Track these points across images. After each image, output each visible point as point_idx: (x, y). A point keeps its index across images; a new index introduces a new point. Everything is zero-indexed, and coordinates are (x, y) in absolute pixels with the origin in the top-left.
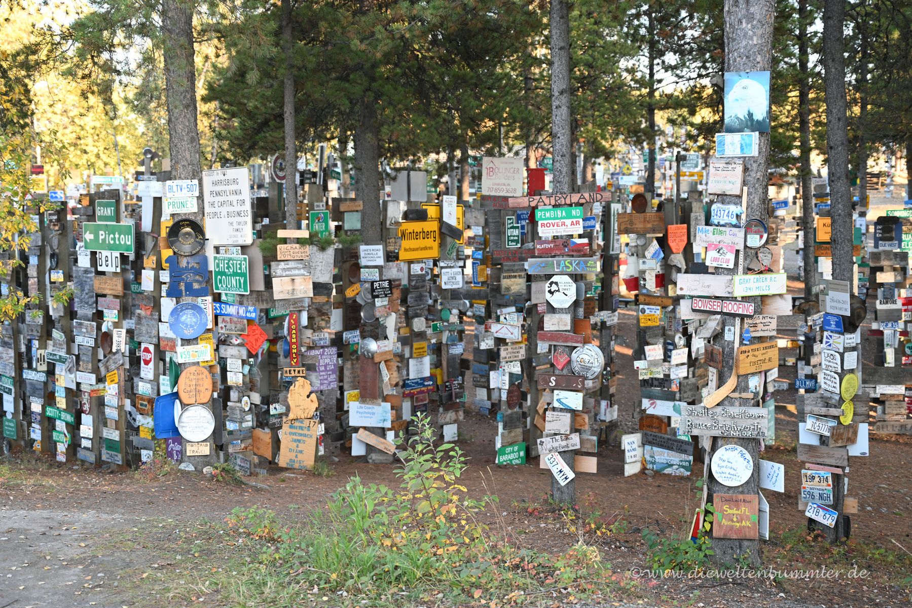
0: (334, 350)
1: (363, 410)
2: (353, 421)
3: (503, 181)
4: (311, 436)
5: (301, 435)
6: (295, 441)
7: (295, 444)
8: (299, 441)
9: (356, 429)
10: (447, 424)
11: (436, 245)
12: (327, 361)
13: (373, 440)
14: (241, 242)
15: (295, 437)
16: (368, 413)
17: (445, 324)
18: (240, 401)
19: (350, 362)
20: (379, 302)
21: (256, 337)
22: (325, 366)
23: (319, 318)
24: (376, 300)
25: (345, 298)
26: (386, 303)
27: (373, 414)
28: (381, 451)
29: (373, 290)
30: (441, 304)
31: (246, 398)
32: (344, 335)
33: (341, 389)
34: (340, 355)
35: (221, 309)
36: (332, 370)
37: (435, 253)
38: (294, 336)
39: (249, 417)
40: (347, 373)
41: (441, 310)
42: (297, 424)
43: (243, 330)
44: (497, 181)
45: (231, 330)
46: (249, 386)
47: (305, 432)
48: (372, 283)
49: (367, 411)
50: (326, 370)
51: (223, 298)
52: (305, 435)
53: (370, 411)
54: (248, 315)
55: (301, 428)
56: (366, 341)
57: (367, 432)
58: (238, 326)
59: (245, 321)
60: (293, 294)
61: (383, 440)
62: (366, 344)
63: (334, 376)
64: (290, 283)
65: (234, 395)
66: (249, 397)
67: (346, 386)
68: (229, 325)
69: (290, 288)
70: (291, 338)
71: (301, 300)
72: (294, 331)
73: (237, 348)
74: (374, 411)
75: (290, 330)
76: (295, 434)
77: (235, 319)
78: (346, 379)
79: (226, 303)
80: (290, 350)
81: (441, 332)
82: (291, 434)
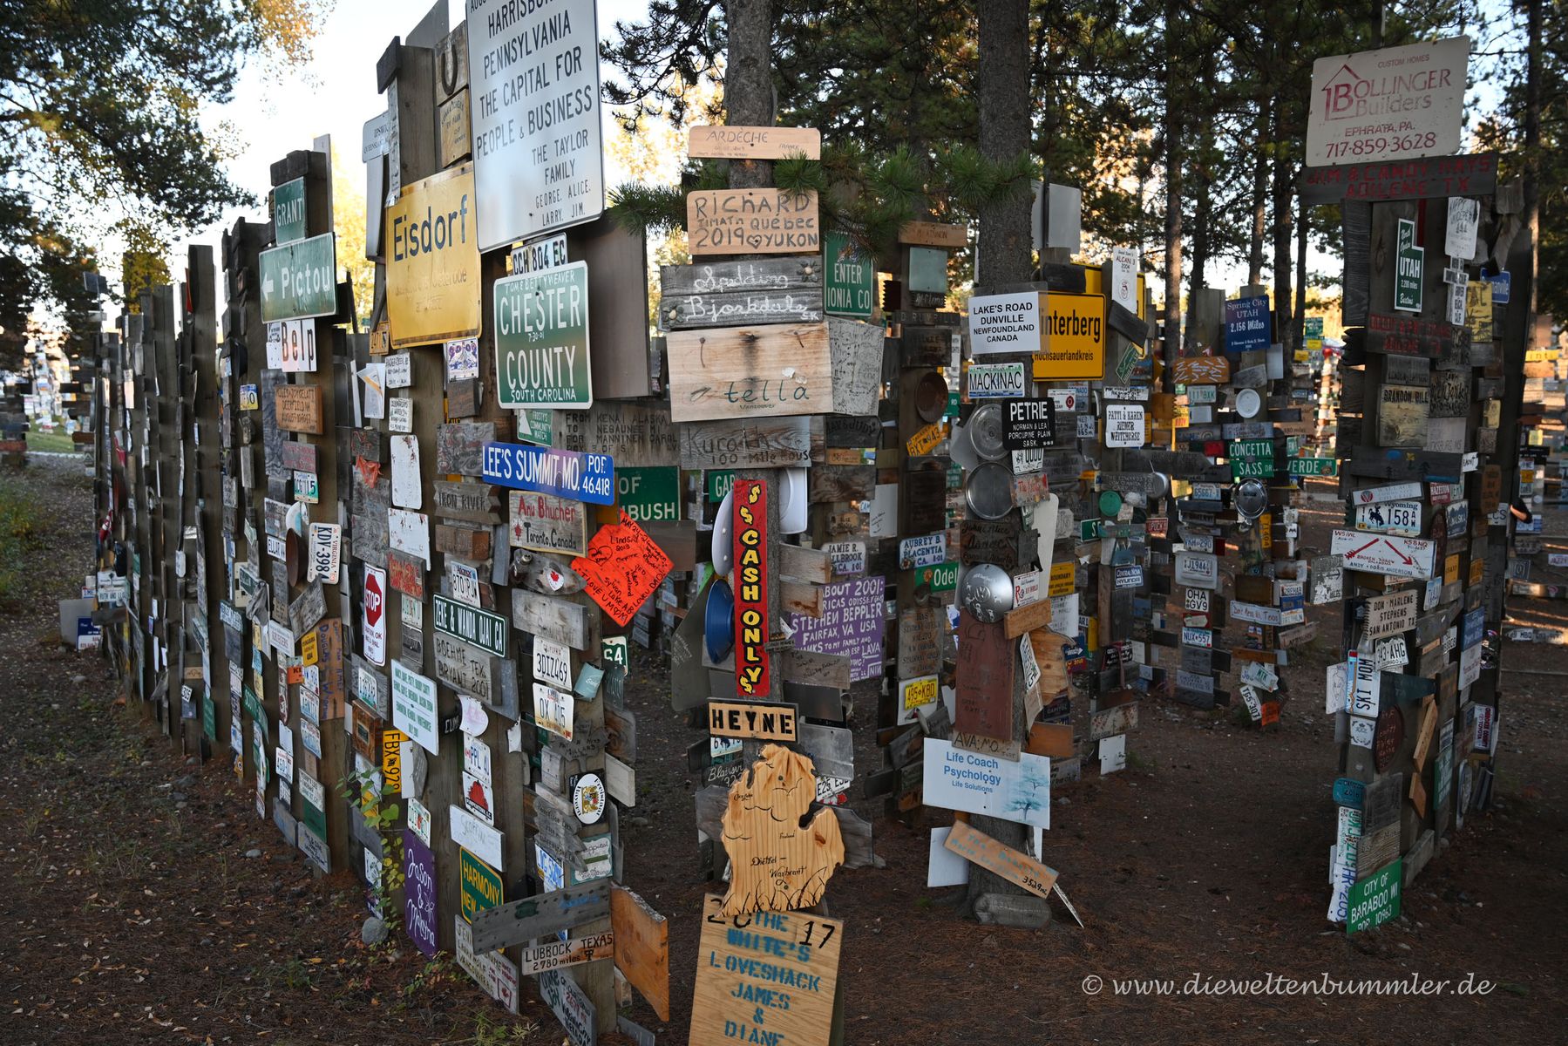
0: (878, 584)
1: (964, 766)
2: (936, 792)
3: (1385, 119)
4: (813, 983)
5: (773, 973)
6: (750, 994)
7: (749, 1007)
8: (764, 996)
9: (946, 817)
10: (1107, 735)
11: (1098, 350)
12: (861, 611)
13: (993, 857)
14: (568, 217)
15: (749, 980)
16: (980, 776)
17: (1109, 523)
18: (568, 791)
19: (913, 612)
20: (1023, 462)
21: (632, 564)
22: (856, 624)
23: (844, 505)
24: (1015, 453)
25: (906, 459)
26: (1037, 465)
27: (995, 780)
28: (1011, 888)
29: (1007, 424)
30: (1100, 480)
31: (589, 781)
32: (902, 549)
33: (891, 673)
34: (890, 594)
35: (516, 467)
36: (872, 633)
37: (1095, 368)
38: (751, 575)
39: (601, 846)
40: (906, 637)
41: (1100, 494)
42: (757, 929)
43: (572, 543)
44: (1363, 122)
45: (541, 539)
46: (603, 737)
47: (790, 963)
48: (1006, 403)
49: (975, 769)
50: (857, 634)
51: (524, 428)
52: (790, 977)
53: (985, 770)
54: (588, 486)
55: (775, 946)
56: (978, 574)
57: (975, 833)
58: (561, 524)
59: (580, 509)
60: (749, 398)
61: (1021, 857)
62: (981, 583)
63: (877, 647)
64: (739, 354)
65: (551, 766)
66: (601, 774)
67: (902, 669)
68: (535, 521)
69: (738, 375)
70: (742, 582)
71: (784, 425)
72: (751, 556)
73: (556, 606)
74: (995, 772)
75: (735, 548)
76: (748, 967)
77: (552, 502)
78: (904, 653)
79: (528, 446)
80: (736, 628)
81: (1099, 539)
82: (732, 963)
